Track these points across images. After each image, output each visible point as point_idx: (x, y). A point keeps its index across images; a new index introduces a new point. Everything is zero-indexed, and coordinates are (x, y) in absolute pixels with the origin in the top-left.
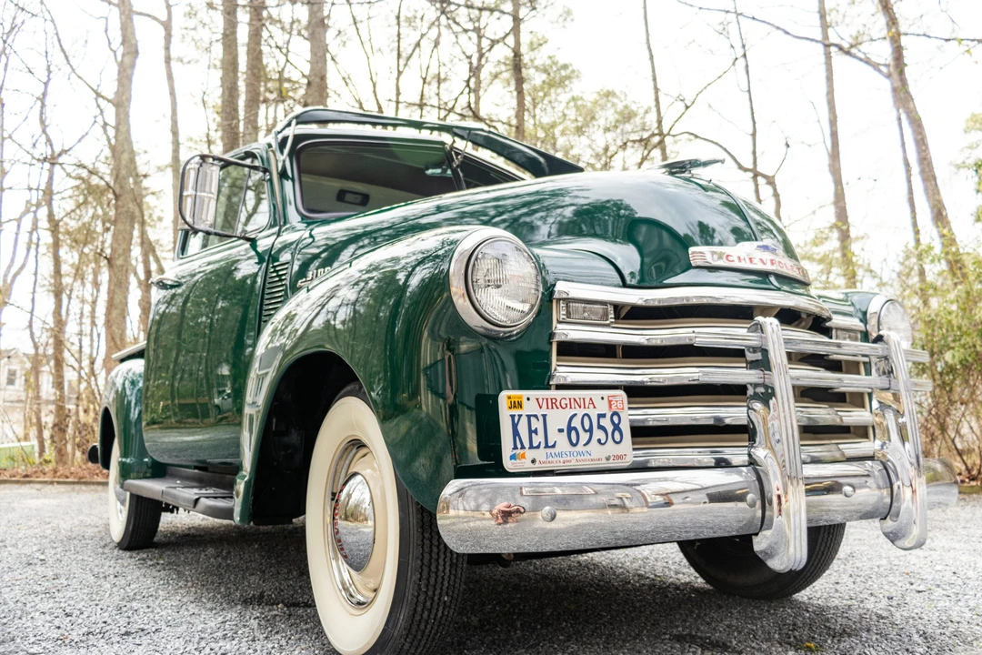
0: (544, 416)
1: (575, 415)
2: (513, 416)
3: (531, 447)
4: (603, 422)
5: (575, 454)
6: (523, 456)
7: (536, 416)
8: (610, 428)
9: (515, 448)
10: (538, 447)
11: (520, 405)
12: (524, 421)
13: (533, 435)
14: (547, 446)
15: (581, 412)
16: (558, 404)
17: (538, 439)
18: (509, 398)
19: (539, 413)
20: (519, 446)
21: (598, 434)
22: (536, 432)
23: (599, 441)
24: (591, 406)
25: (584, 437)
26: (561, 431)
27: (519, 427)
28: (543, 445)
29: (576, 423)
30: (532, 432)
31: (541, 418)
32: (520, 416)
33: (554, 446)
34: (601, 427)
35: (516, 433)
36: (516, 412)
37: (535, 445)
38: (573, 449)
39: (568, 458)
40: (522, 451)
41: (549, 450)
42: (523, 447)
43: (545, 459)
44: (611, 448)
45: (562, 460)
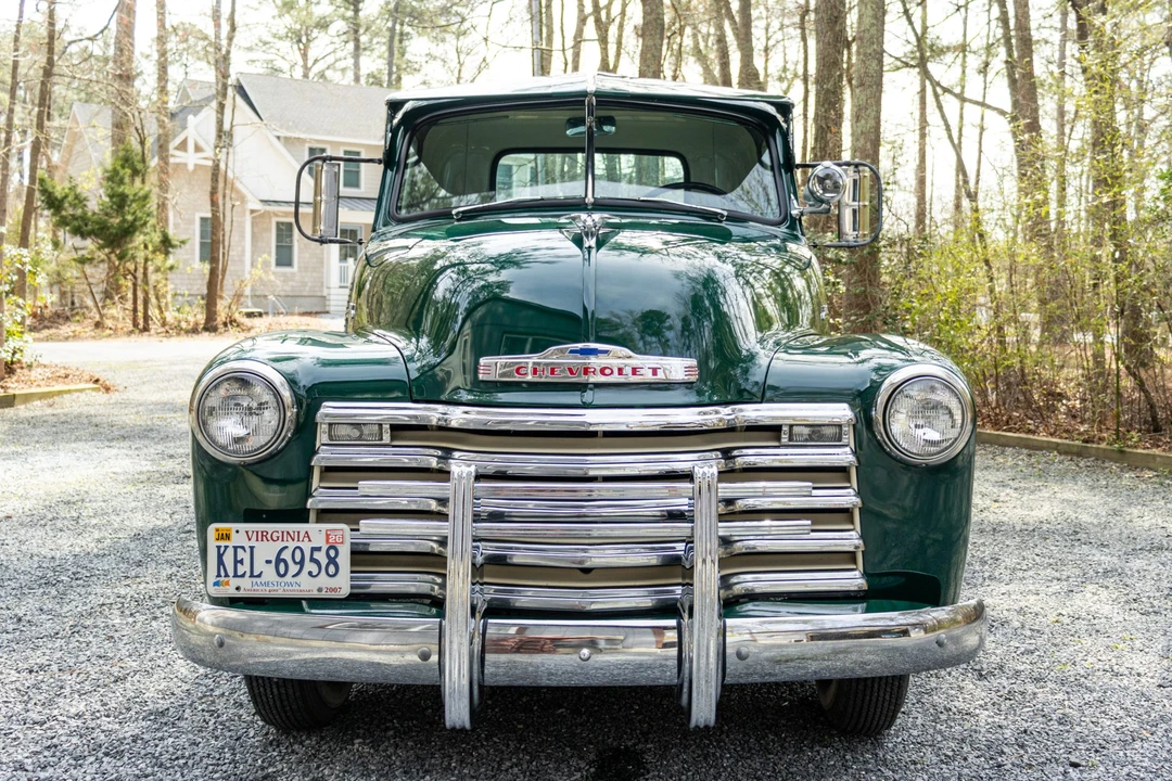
0: (252, 548)
1: (287, 547)
2: (219, 547)
3: (236, 575)
4: (317, 555)
5: (283, 584)
6: (227, 583)
7: (243, 548)
8: (324, 561)
9: (219, 575)
10: (243, 576)
11: (228, 537)
12: (230, 552)
13: (239, 565)
14: (252, 576)
15: (292, 545)
16: (269, 536)
17: (244, 568)
18: (217, 530)
19: (247, 544)
20: (223, 573)
21: (309, 566)
22: (241, 562)
23: (310, 573)
24: (306, 539)
25: (294, 569)
26: (268, 562)
27: (224, 558)
28: (248, 574)
29: (286, 555)
30: (238, 562)
31: (248, 550)
32: (226, 547)
33: (259, 576)
34: (313, 560)
35: (220, 562)
36: (222, 543)
37: (240, 573)
38: (280, 580)
39: (275, 588)
40: (226, 579)
41: (255, 580)
42: (227, 575)
43: (250, 587)
44: (323, 581)
45: (268, 589)
